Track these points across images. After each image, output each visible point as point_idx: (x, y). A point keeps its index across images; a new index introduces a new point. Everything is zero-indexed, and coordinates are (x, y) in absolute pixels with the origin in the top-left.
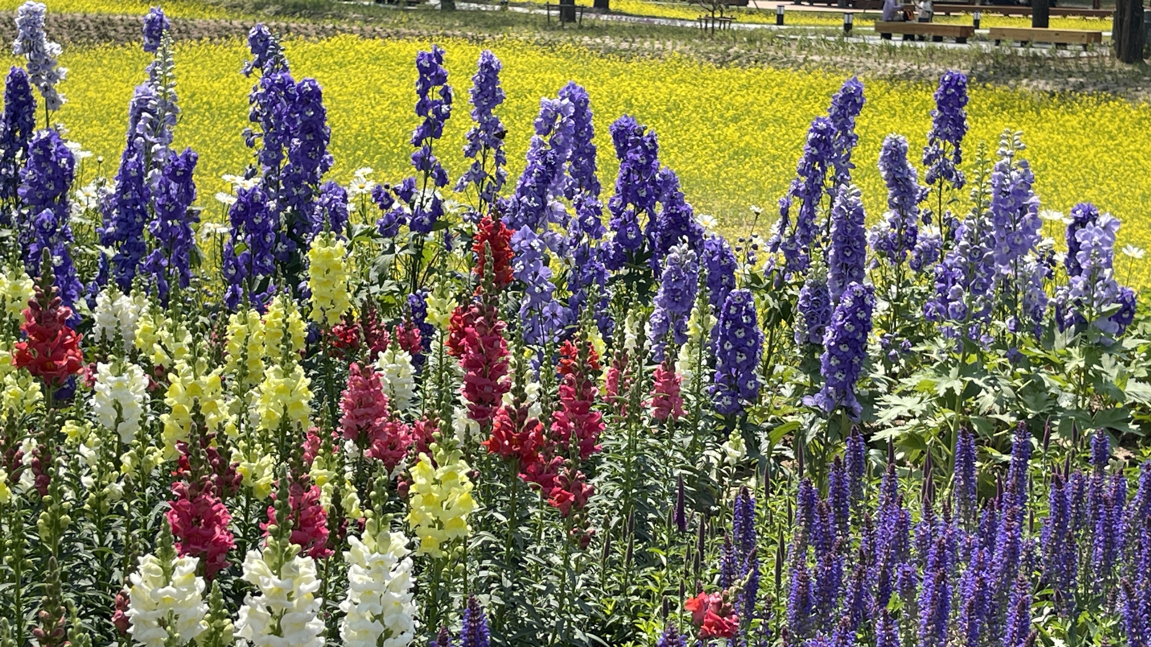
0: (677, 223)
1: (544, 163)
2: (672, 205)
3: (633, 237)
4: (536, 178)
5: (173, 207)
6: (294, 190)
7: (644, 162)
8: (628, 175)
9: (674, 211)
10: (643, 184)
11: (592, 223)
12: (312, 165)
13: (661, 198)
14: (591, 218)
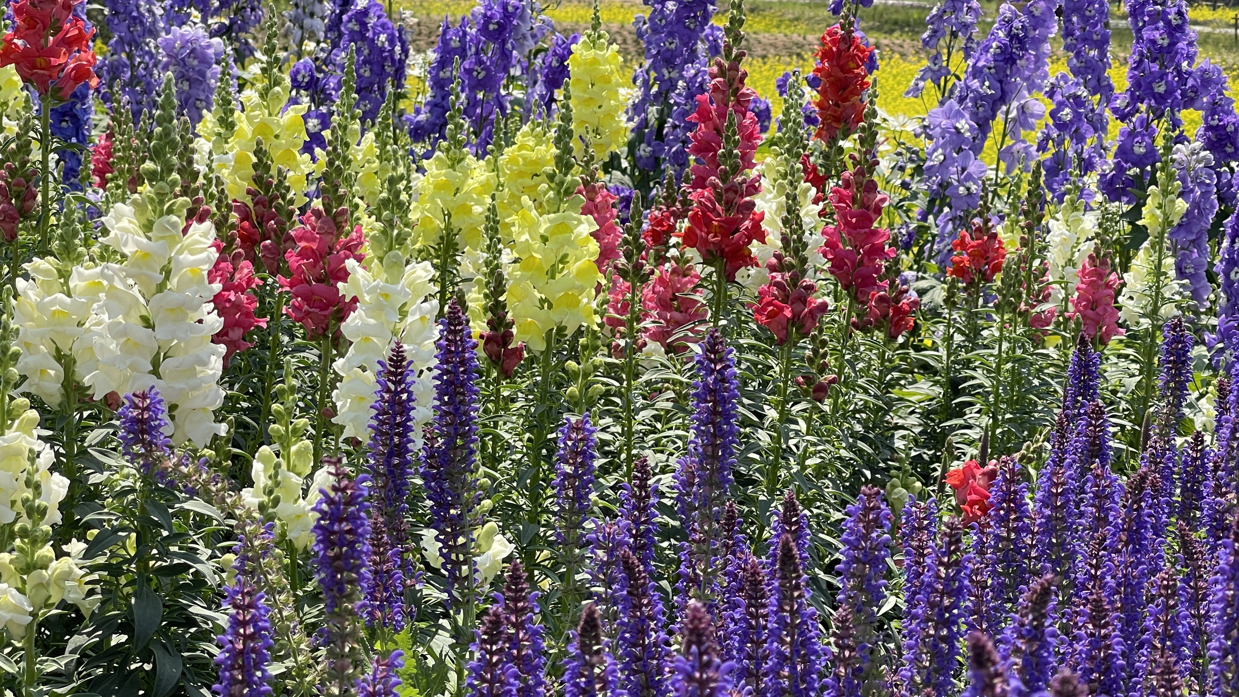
0: (1220, 140)
1: (1009, 34)
2: (1213, 115)
3: (1142, 150)
4: (995, 54)
5: (483, 74)
6: (665, 72)
7: (1166, 42)
8: (1140, 63)
9: (1215, 123)
10: (1162, 76)
11: (1069, 118)
12: (690, 39)
13: (1198, 104)
14: (1067, 110)
